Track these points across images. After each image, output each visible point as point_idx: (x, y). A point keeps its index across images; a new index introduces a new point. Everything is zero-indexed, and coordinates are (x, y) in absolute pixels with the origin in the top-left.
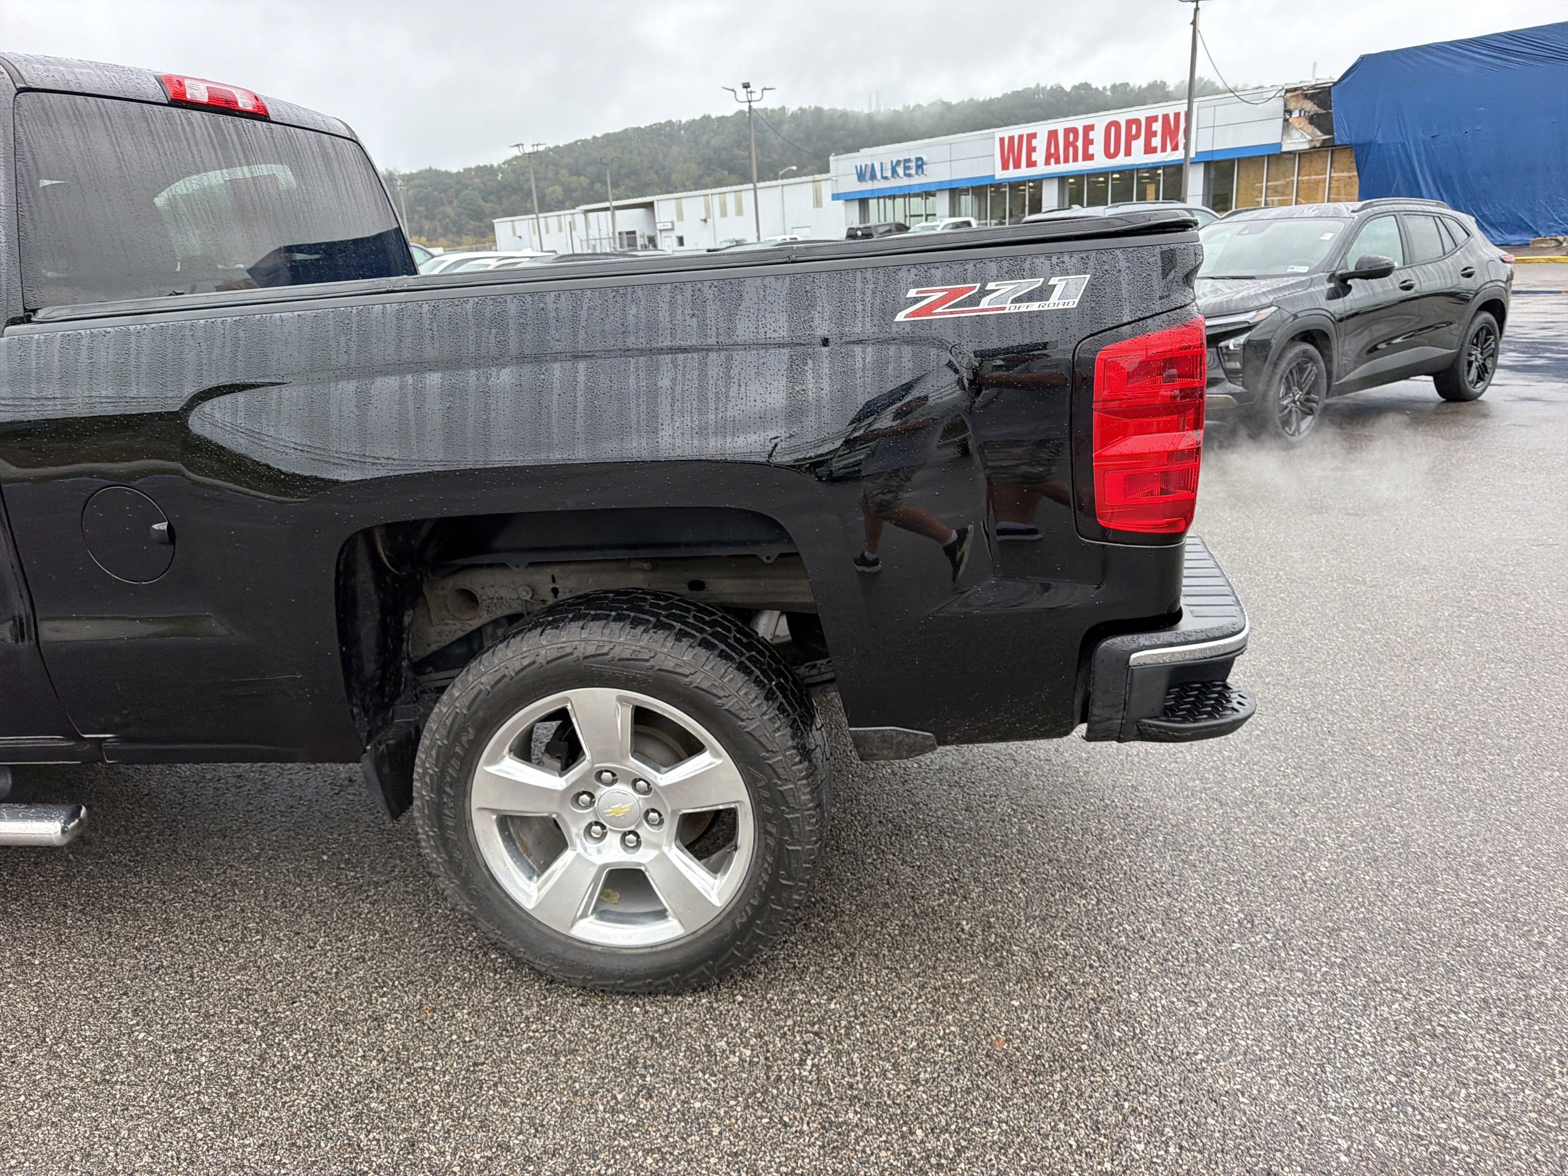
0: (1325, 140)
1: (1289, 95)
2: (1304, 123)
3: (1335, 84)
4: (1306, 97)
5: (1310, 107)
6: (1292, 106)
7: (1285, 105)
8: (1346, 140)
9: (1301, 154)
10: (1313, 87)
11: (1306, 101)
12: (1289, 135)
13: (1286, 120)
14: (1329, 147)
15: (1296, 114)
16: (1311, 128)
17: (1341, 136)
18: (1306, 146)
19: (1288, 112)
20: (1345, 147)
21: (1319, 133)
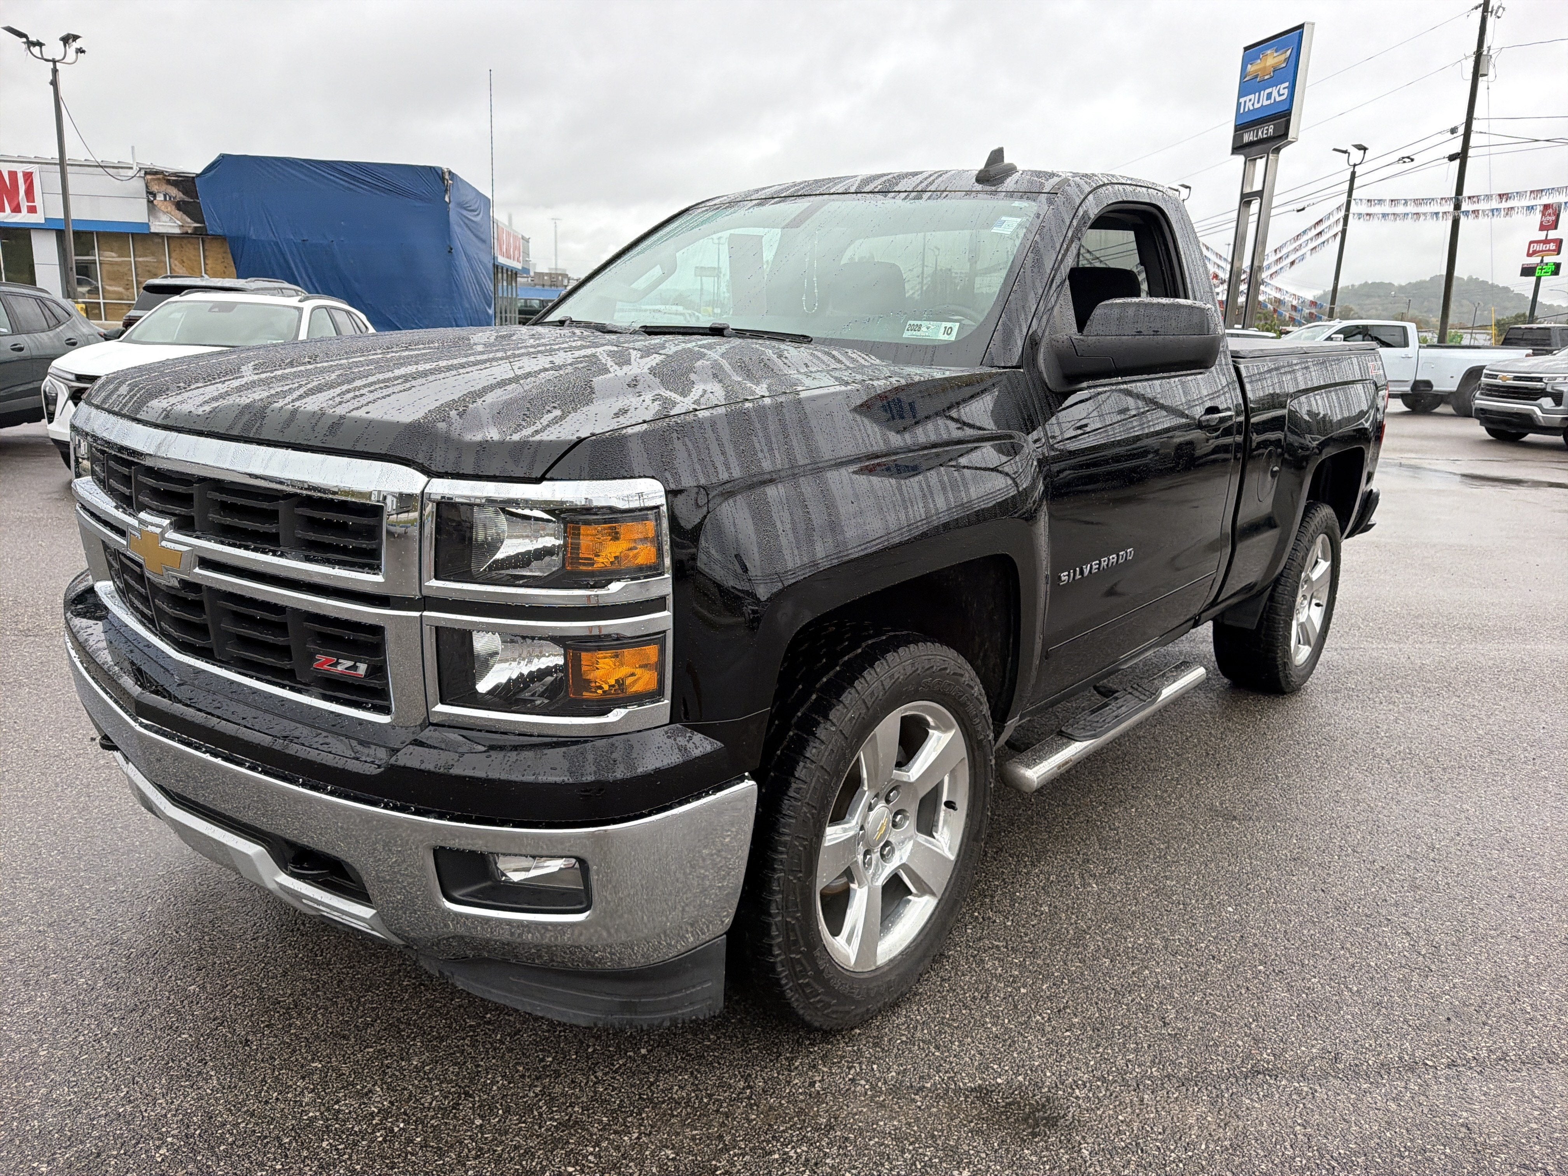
0: (195, 228)
1: (149, 177)
2: (171, 208)
3: (198, 175)
4: (169, 182)
5: (174, 192)
6: (155, 188)
7: (147, 187)
8: (219, 231)
9: (170, 237)
10: (175, 174)
11: (170, 187)
12: (157, 218)
13: (150, 202)
14: (200, 234)
15: (160, 197)
16: (179, 214)
17: (214, 227)
18: (177, 231)
19: (149, 193)
20: (216, 237)
21: (189, 220)
